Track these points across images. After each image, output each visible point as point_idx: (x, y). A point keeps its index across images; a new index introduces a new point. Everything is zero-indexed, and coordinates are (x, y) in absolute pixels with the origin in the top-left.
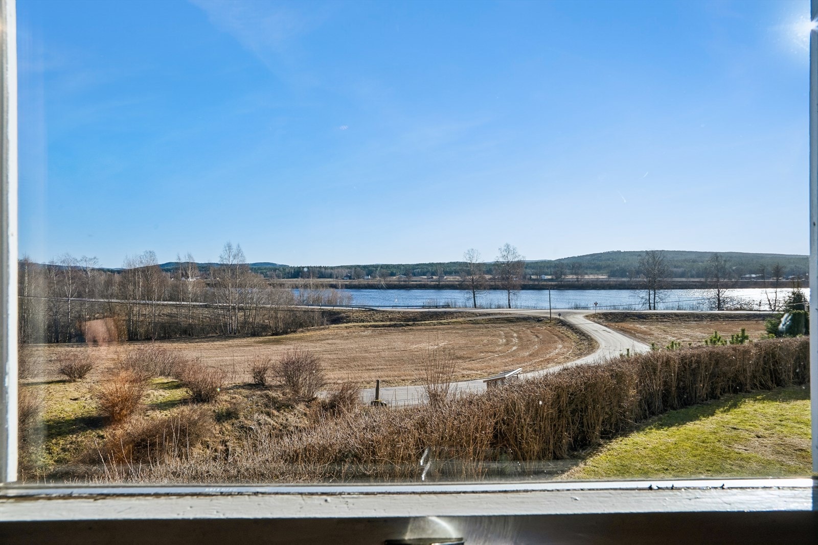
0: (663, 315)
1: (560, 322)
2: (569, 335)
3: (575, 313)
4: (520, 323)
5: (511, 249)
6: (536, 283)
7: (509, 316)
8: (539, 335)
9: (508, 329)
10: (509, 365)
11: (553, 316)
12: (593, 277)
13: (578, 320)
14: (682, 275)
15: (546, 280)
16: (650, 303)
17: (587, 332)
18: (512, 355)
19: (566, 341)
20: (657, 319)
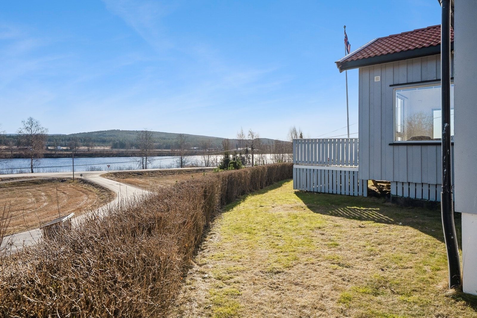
0: (152, 172)
1: (81, 181)
2: (91, 190)
3: (93, 174)
4: (45, 184)
5: (34, 122)
6: (54, 152)
7: (34, 179)
8: (65, 192)
9: (34, 190)
10: (45, 218)
11: (76, 177)
12: (100, 148)
13: (96, 178)
14: (159, 147)
15: (62, 150)
16: (143, 165)
17: (105, 187)
18: (45, 209)
19: (90, 194)
20: (149, 175)
